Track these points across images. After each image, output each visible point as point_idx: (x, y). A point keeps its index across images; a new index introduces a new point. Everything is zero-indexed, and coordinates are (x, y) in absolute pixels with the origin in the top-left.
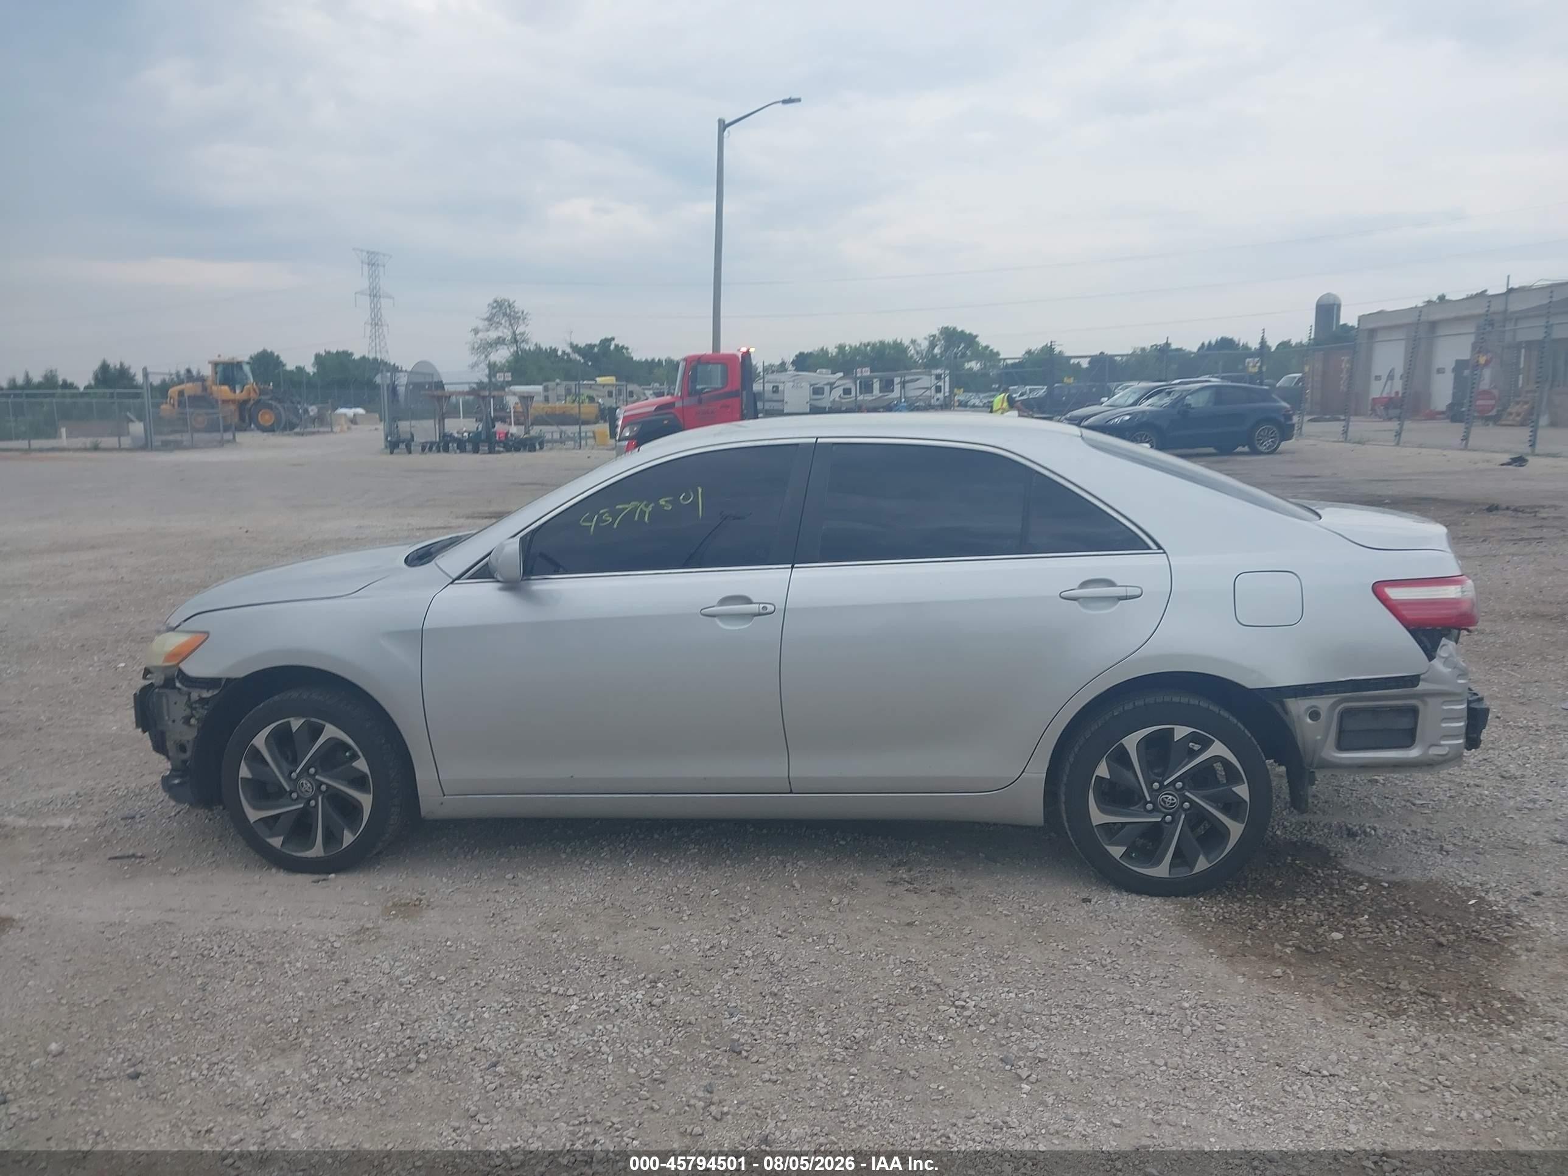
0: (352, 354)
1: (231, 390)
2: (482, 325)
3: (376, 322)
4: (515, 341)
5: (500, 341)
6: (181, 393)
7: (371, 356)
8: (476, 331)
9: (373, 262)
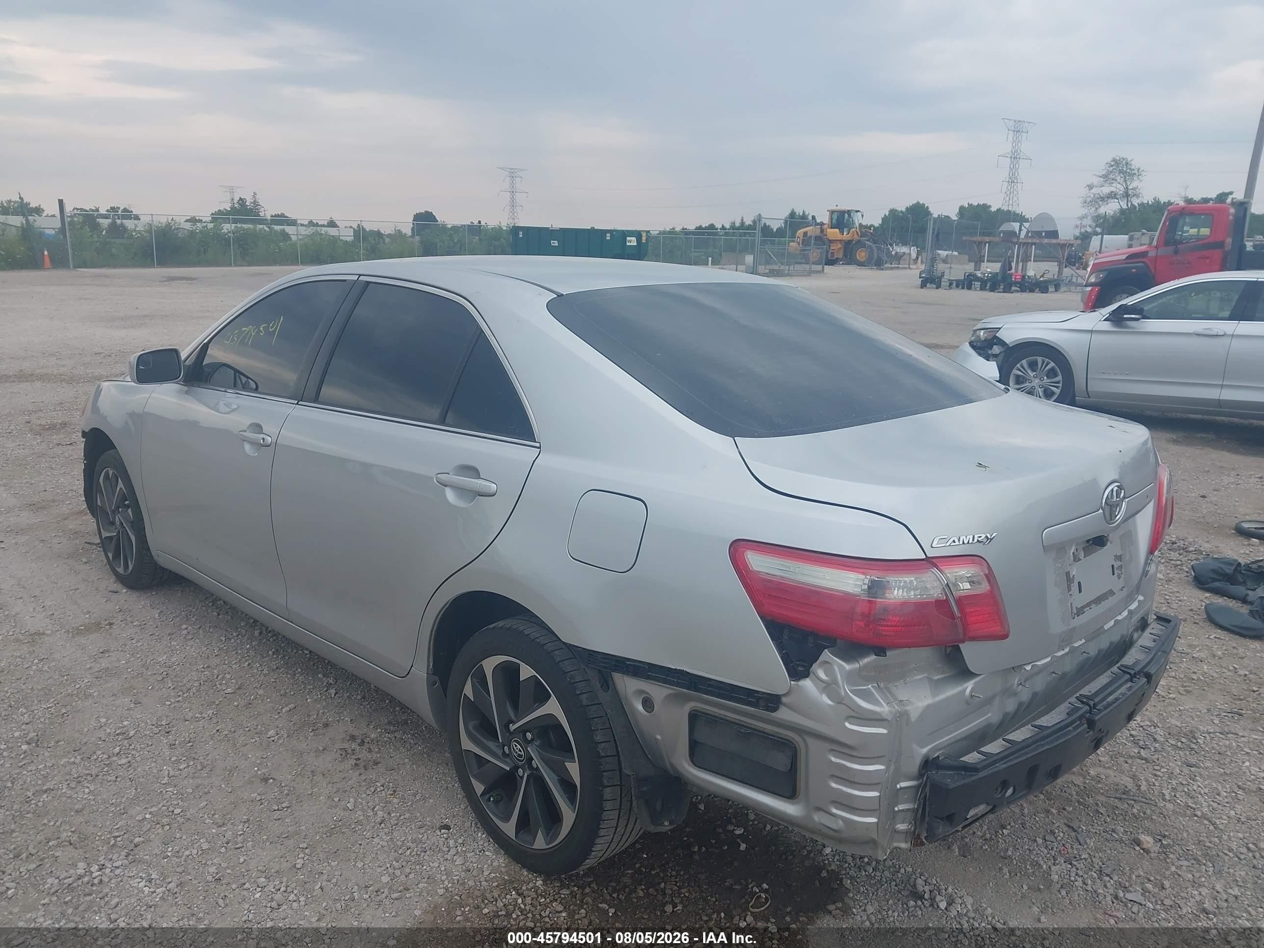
0: (990, 206)
1: (840, 232)
2: (1096, 181)
3: (1012, 181)
4: (1126, 195)
5: (1112, 196)
6: (805, 234)
7: (1005, 208)
8: (1090, 187)
9: (1018, 129)
